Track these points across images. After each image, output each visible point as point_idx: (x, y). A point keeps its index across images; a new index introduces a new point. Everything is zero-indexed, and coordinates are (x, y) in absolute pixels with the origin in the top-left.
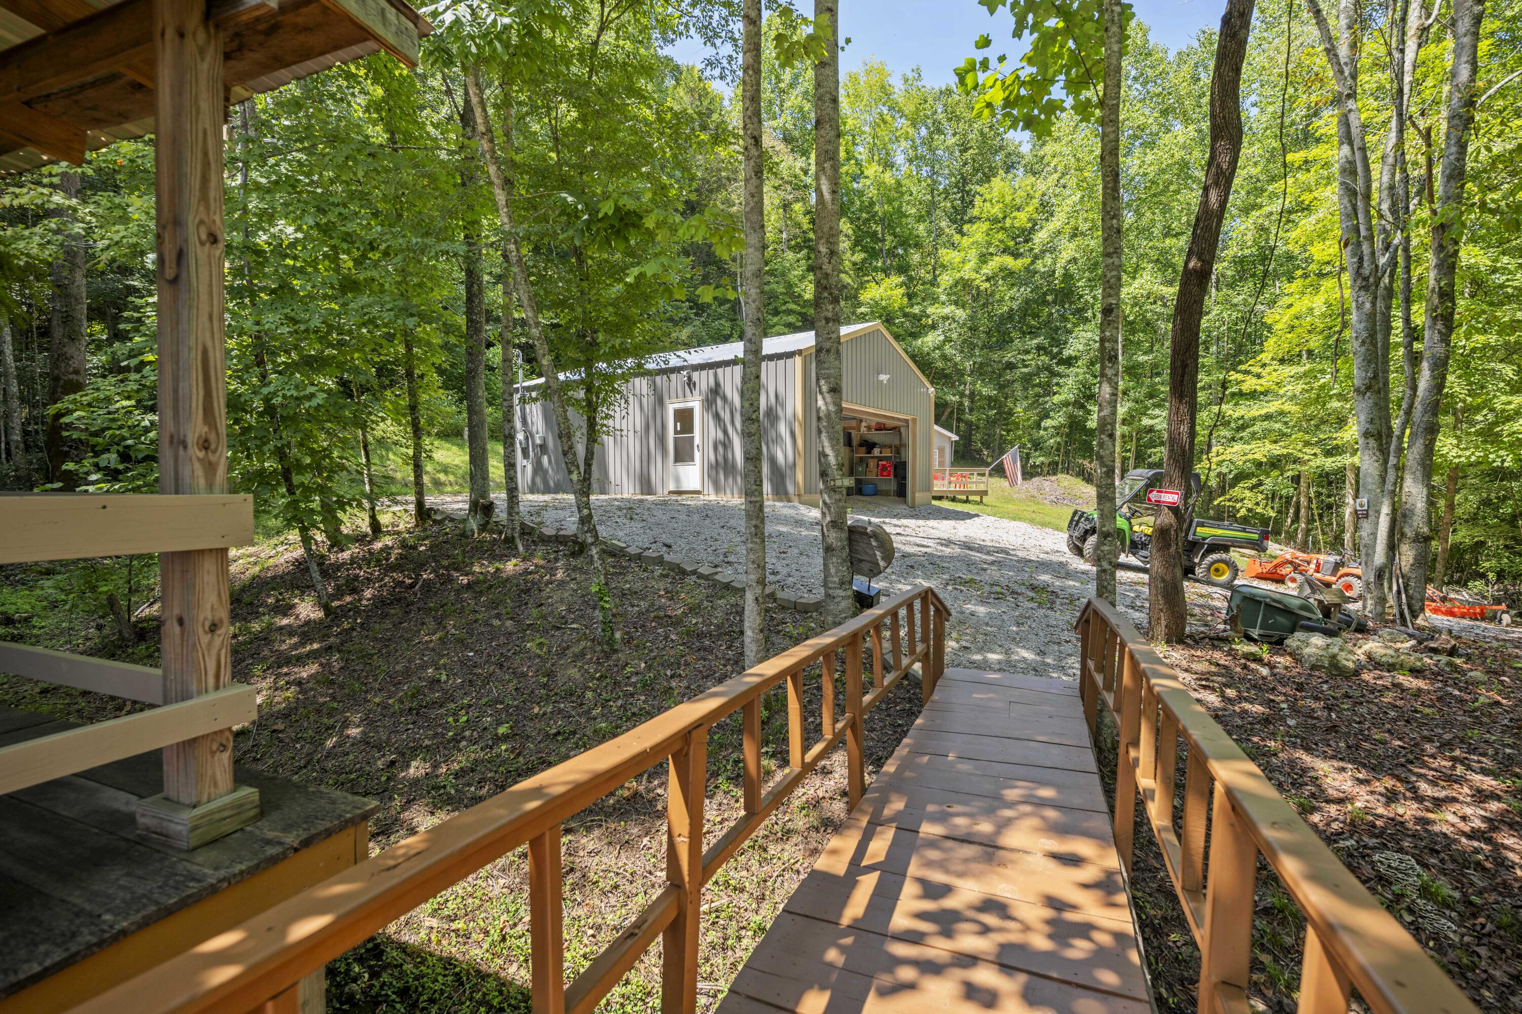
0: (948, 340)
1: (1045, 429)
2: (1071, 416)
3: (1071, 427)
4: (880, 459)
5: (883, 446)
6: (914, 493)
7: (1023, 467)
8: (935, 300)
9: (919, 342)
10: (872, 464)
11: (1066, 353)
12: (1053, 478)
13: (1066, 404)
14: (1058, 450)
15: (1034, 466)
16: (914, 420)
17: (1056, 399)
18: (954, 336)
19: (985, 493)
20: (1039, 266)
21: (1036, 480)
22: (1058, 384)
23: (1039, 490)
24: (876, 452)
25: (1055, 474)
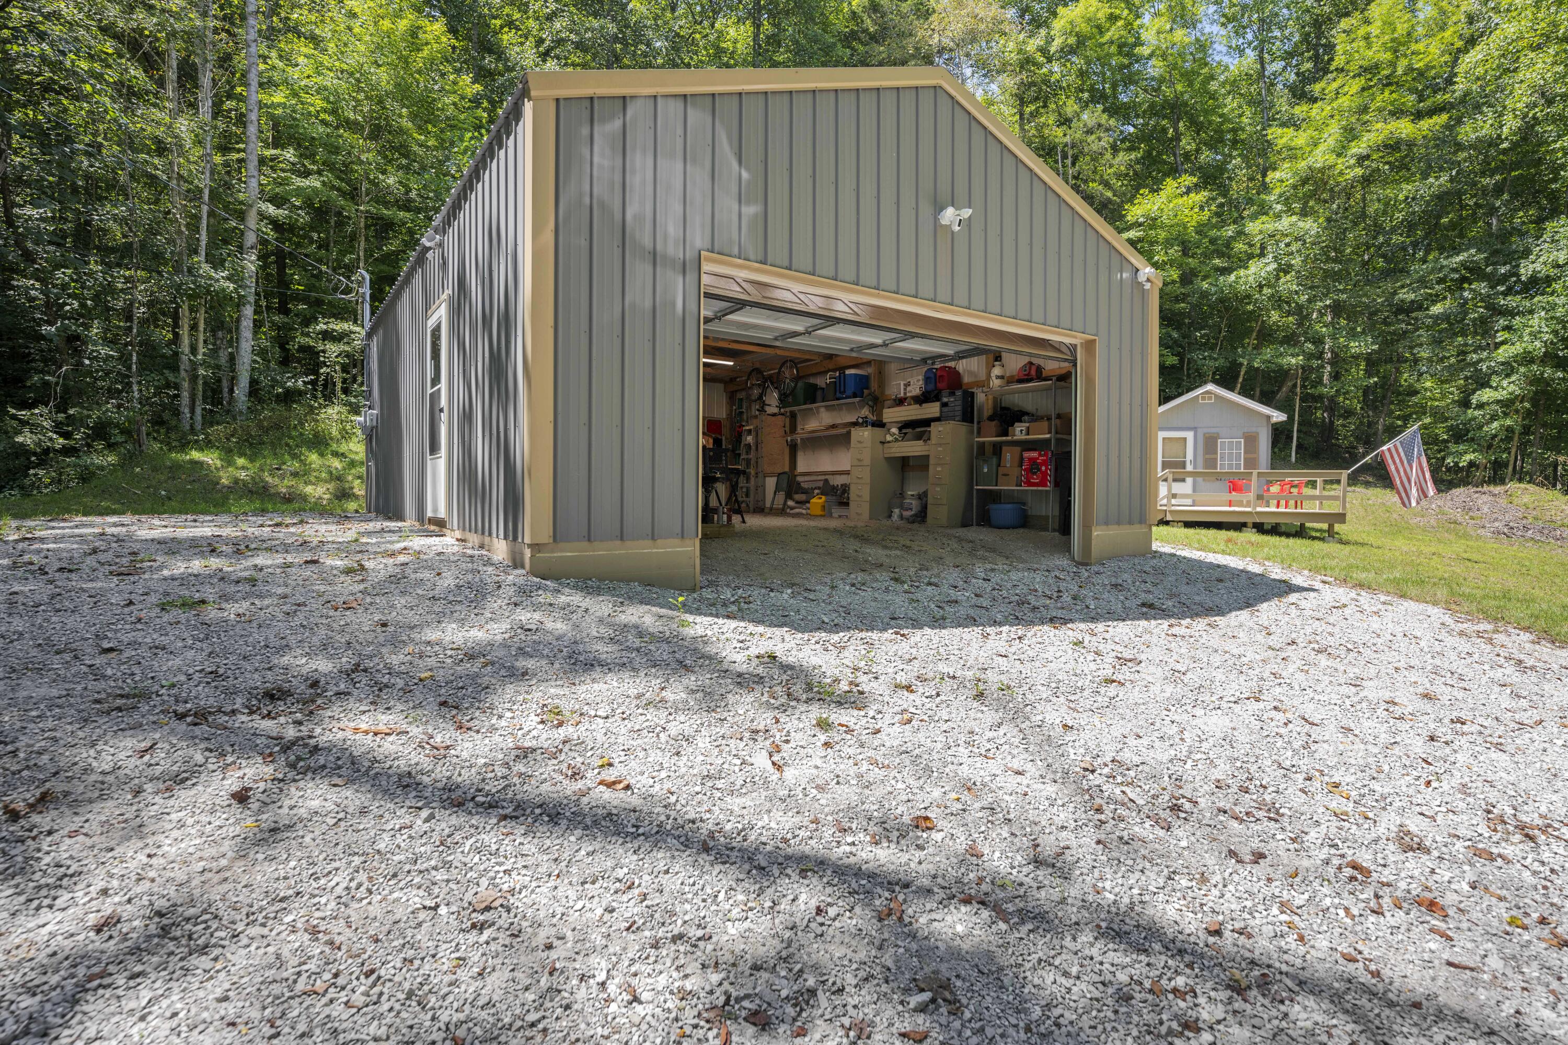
0: (1285, 269)
1: (1481, 406)
2: (1536, 380)
3: (1534, 401)
4: (1028, 446)
5: (1035, 418)
6: (1087, 528)
7: (1434, 472)
8: (1264, 210)
9: (1232, 277)
10: (1009, 456)
11: (1526, 269)
12: (1498, 489)
13: (1527, 359)
14: (1509, 439)
15: (1456, 469)
16: (1089, 346)
17: (1503, 353)
18: (1297, 261)
19: (1341, 518)
20: (1468, 132)
21: (1460, 493)
22: (1508, 328)
23: (1467, 509)
24: (1019, 431)
25: (1502, 482)
